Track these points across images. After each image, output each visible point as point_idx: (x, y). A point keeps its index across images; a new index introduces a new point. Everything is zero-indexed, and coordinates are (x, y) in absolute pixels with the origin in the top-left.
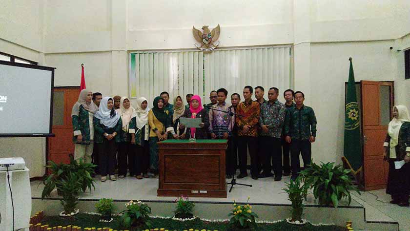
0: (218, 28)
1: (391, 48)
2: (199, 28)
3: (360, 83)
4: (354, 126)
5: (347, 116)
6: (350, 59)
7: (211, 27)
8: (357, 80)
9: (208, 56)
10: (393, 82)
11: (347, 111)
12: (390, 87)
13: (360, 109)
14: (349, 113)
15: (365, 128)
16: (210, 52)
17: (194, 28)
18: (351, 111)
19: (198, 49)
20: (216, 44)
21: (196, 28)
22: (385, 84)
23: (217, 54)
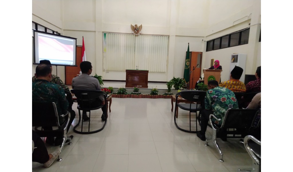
0: (141, 26)
1: (203, 40)
2: (134, 25)
3: (191, 52)
4: (188, 68)
5: (186, 64)
6: (189, 43)
7: (139, 25)
8: (190, 51)
9: (137, 37)
10: (202, 52)
11: (186, 62)
12: (201, 54)
13: (190, 62)
14: (186, 63)
15: (191, 68)
16: (138, 36)
17: (131, 25)
18: (187, 62)
19: (133, 34)
20: (140, 32)
21: (132, 25)
22: (199, 53)
23: (140, 37)
